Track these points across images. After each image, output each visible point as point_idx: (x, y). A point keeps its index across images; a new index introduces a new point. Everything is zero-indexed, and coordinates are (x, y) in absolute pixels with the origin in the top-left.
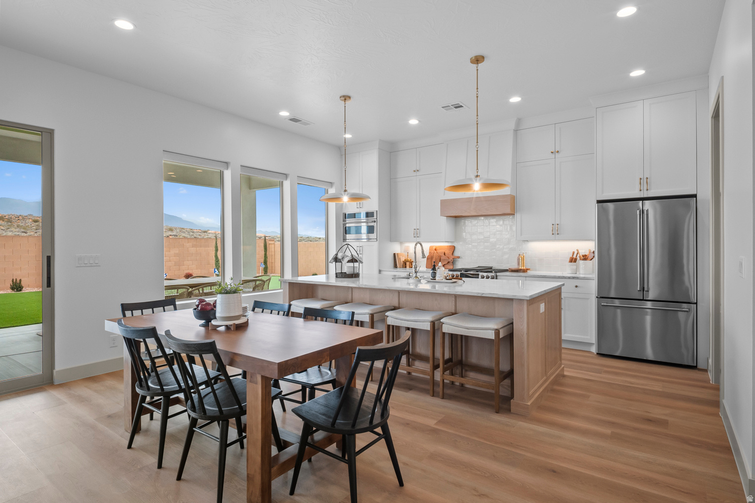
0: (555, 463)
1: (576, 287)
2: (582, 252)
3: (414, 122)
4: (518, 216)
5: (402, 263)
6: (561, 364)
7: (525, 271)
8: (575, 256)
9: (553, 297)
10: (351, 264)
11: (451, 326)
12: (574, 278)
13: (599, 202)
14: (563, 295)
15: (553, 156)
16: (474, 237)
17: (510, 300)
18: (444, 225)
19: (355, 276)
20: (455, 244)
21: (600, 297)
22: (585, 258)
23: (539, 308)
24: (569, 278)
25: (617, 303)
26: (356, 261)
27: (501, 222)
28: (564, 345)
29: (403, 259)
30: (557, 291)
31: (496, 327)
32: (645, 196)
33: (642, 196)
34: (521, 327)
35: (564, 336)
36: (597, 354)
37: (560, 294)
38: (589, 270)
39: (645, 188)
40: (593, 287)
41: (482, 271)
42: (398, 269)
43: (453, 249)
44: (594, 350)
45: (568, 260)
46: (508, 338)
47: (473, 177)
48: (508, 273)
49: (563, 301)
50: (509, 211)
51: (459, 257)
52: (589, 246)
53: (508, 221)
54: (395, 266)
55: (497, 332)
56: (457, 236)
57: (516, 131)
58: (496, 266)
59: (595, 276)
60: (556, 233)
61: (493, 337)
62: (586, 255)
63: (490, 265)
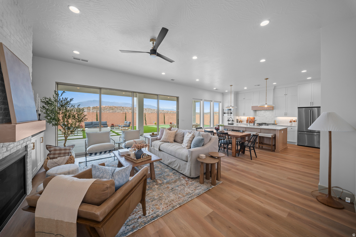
0: (286, 158)
1: (292, 128)
2: (293, 120)
3: (245, 88)
4: (274, 111)
5: (239, 121)
6: (287, 145)
7: (276, 124)
8: (291, 121)
9: (285, 130)
10: (232, 122)
11: (260, 135)
12: (291, 126)
13: (298, 108)
14: (288, 130)
15: (285, 95)
16: (261, 115)
17: (275, 130)
18: (252, 112)
19: (233, 124)
20: (255, 117)
21: (298, 131)
22: (294, 121)
23: (282, 132)
24: (289, 126)
25: (306, 133)
26: (233, 121)
27: (269, 112)
28: (288, 143)
29: (239, 120)
30: (286, 129)
31: (272, 135)
32: (312, 106)
33: (311, 107)
34: (278, 135)
35: (288, 141)
36: (297, 145)
37: (287, 130)
38: (296, 125)
39: (312, 105)
40: (296, 129)
41: (263, 124)
42: (238, 123)
43: (254, 118)
44: (296, 144)
45: (289, 122)
46: (274, 138)
47: (265, 104)
48: (271, 125)
49: (287, 132)
50: (272, 109)
51: (256, 120)
52: (296, 118)
53: (271, 111)
54: (237, 122)
55: (272, 136)
56: (255, 115)
57: (274, 89)
58: (267, 123)
59: (297, 126)
60: (286, 115)
61: (271, 137)
62: (295, 121)
63: (266, 123)
